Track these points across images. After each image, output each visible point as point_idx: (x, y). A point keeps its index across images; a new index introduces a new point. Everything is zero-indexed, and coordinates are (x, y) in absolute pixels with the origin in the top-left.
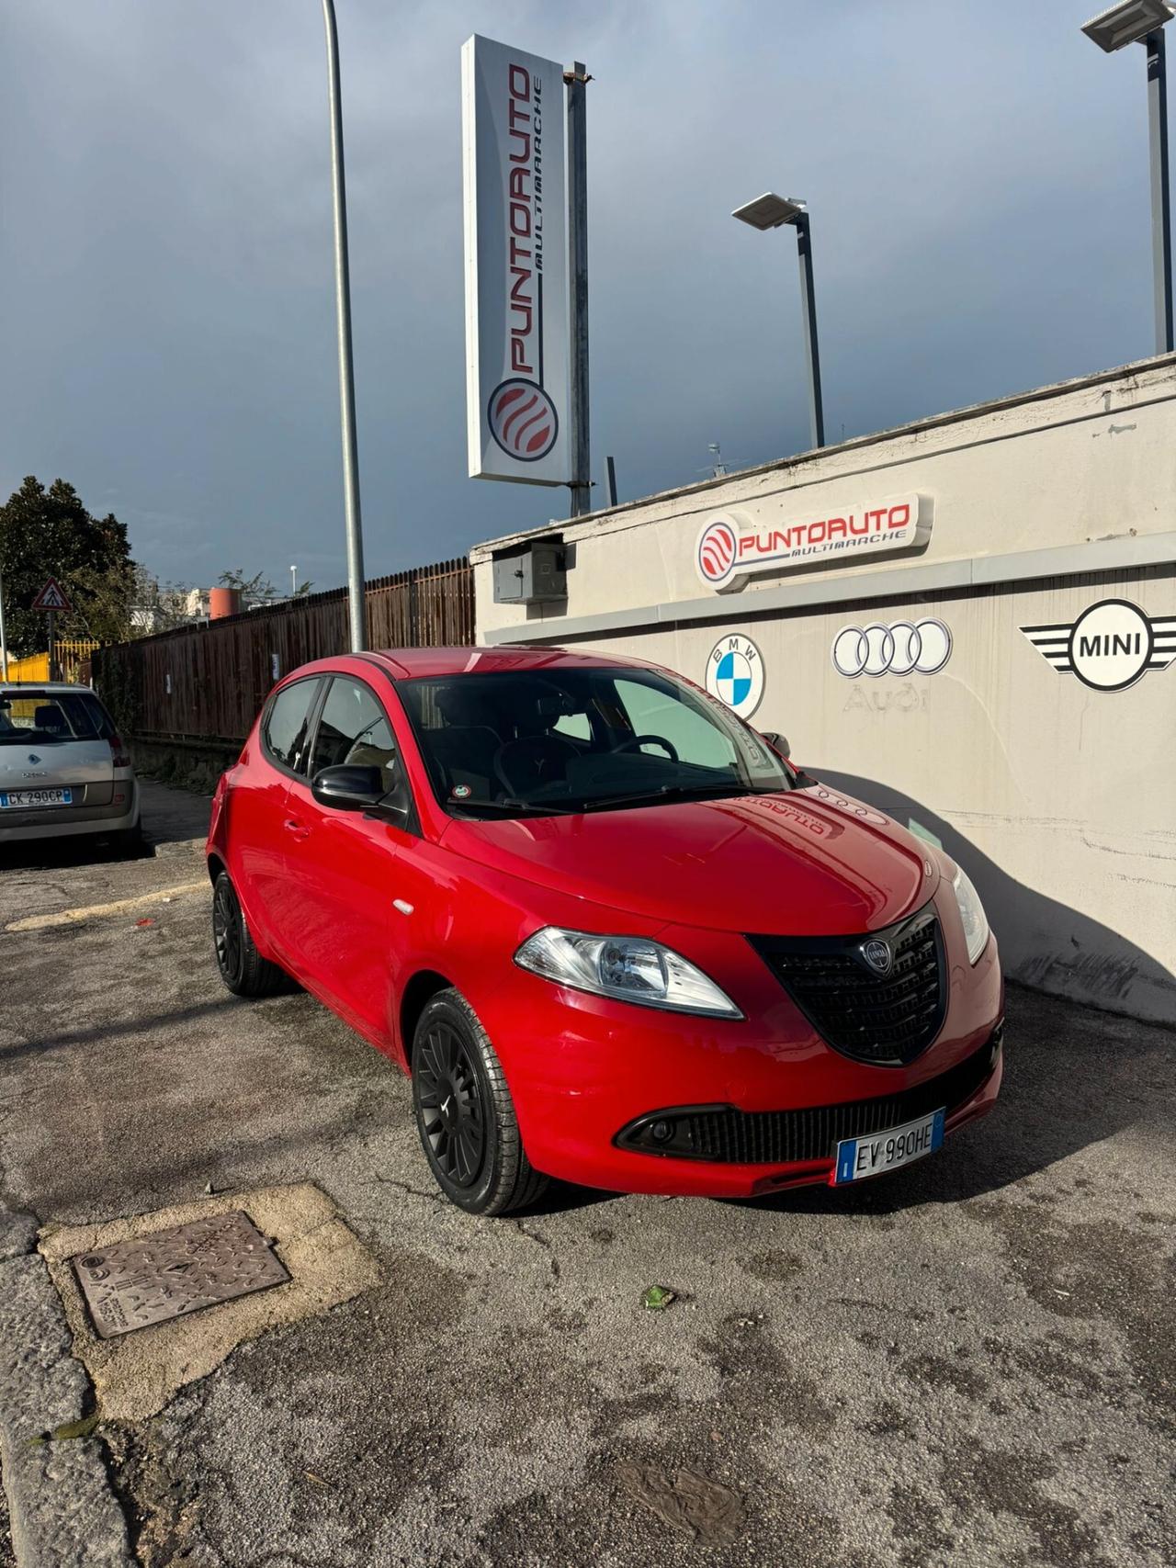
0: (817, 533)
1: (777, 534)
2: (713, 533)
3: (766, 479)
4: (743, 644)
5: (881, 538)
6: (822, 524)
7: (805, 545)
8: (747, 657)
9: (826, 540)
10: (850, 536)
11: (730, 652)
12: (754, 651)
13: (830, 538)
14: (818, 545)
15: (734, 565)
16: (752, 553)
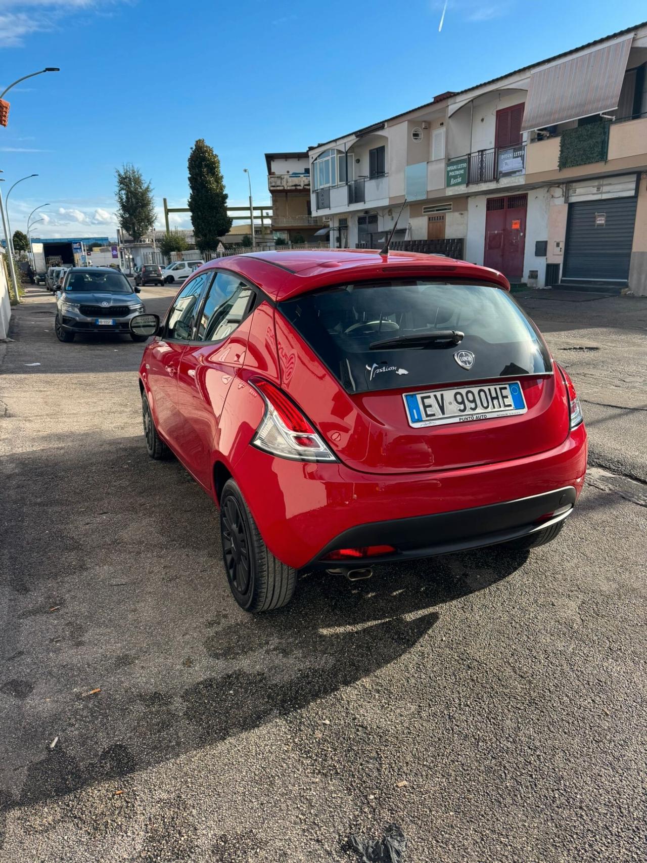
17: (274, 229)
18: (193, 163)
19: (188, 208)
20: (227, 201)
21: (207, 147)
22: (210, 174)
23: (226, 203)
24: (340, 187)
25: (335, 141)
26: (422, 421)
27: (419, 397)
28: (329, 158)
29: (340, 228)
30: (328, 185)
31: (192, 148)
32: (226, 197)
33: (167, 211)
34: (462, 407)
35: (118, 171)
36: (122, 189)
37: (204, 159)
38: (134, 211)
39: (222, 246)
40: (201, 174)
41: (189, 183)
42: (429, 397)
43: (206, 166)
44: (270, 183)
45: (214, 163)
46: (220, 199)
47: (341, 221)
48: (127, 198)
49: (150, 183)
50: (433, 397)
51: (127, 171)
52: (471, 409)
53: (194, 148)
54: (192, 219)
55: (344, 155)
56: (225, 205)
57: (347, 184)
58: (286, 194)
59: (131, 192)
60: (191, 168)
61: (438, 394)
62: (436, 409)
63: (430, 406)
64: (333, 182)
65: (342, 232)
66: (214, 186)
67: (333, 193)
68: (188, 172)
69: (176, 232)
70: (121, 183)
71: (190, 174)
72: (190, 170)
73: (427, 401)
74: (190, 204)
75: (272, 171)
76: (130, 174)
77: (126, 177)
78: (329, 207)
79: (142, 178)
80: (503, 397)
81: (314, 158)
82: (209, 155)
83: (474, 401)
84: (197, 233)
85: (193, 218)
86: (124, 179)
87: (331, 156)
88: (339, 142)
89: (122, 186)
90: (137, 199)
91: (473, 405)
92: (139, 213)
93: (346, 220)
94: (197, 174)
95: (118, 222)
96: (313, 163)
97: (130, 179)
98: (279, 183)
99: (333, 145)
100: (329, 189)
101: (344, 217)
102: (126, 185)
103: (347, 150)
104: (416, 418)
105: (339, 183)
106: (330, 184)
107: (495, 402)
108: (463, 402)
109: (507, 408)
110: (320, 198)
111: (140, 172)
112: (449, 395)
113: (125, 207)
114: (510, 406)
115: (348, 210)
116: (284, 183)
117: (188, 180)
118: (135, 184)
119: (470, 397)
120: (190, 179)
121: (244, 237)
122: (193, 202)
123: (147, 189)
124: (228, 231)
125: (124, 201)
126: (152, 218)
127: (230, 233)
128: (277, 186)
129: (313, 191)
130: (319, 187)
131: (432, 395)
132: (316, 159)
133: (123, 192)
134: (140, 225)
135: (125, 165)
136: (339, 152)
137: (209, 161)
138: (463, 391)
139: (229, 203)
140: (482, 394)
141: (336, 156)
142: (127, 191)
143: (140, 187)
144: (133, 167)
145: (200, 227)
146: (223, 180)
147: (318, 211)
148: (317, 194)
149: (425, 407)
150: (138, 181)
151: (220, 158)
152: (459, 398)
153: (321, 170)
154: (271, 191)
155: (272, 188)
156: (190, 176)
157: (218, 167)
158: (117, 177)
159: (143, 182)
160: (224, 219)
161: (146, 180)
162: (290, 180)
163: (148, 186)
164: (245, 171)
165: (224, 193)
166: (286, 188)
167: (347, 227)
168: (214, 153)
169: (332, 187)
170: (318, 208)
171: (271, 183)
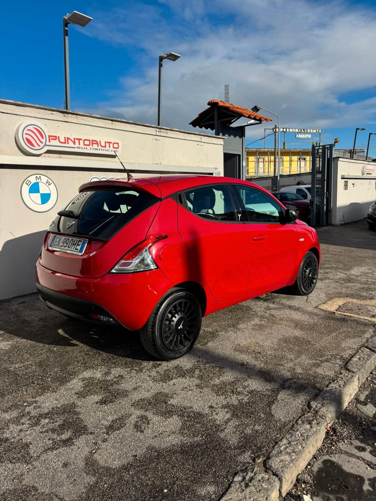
0: (87, 143)
1: (68, 138)
2: (31, 128)
3: (53, 114)
4: (44, 179)
5: (111, 151)
6: (89, 140)
7: (82, 145)
8: (47, 184)
9: (91, 146)
10: (100, 147)
11: (36, 181)
12: (51, 182)
13: (92, 146)
14: (88, 147)
15: (45, 145)
16: (56, 142)
26: (52, 247)
80: (78, 245)
107: (74, 246)
114: (78, 250)
119: (68, 241)
140: (72, 241)
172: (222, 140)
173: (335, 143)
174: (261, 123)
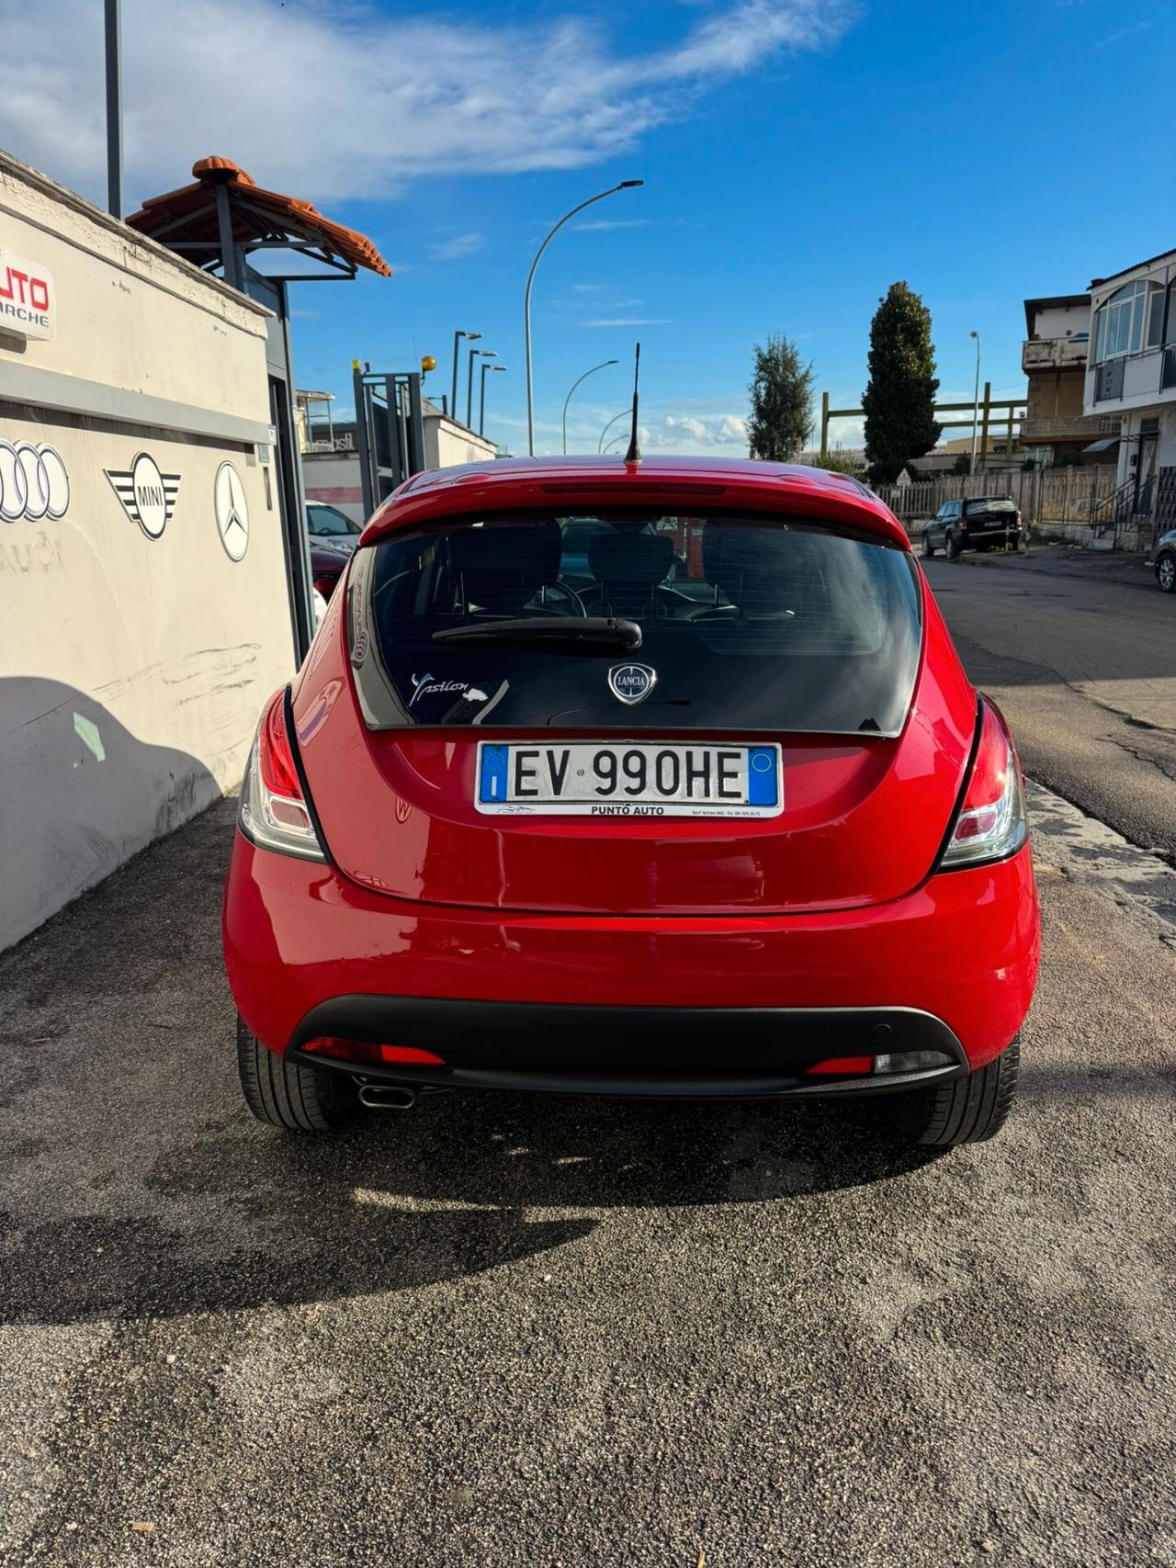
5: (27, 316)
17: (1025, 442)
18: (880, 326)
19: (861, 407)
20: (937, 392)
21: (909, 295)
22: (909, 345)
23: (934, 396)
24: (1149, 355)
25: (1147, 264)
26: (505, 802)
27: (513, 751)
28: (1131, 299)
29: (1142, 436)
30: (1123, 353)
31: (881, 300)
32: (936, 384)
33: (828, 415)
34: (606, 783)
35: (758, 349)
36: (761, 379)
37: (902, 317)
38: (777, 418)
39: (907, 476)
40: (892, 345)
41: (868, 362)
42: (536, 754)
43: (903, 330)
44: (1025, 355)
45: (920, 324)
46: (923, 389)
47: (1144, 423)
48: (767, 394)
49: (811, 366)
50: (543, 757)
51: (774, 347)
52: (629, 790)
53: (886, 298)
54: (866, 428)
55: (1163, 291)
56: (933, 400)
57: (1162, 349)
58: (1059, 376)
59: (776, 384)
60: (875, 336)
61: (558, 752)
62: (543, 782)
63: (532, 773)
64: (1135, 346)
65: (1147, 444)
66: (914, 366)
67: (1131, 370)
68: (870, 343)
69: (838, 453)
70: (761, 368)
71: (872, 346)
72: (873, 340)
73: (528, 763)
74: (866, 402)
75: (1036, 332)
76: (778, 353)
77: (771, 358)
78: (1121, 397)
79: (799, 358)
80: (723, 775)
81: (1101, 303)
82: (912, 310)
83: (641, 774)
84: (869, 453)
85: (868, 426)
86: (767, 361)
87: (1135, 296)
88: (1154, 267)
89: (762, 373)
90: (786, 396)
91: (635, 783)
92: (785, 420)
93: (1156, 421)
94: (884, 347)
95: (746, 437)
96: (1097, 311)
97: (777, 361)
98: (1044, 355)
99: (1144, 271)
100: (1125, 359)
101: (1153, 415)
102: (769, 373)
103: (1169, 281)
104: (494, 793)
105: (1147, 348)
106: (1128, 352)
107: (698, 783)
108: (612, 774)
109: (726, 800)
110: (1105, 378)
111: (795, 348)
112: (582, 754)
113: (761, 412)
114: (738, 795)
115: (1158, 402)
116: (1056, 355)
117: (867, 358)
118: (784, 369)
119: (634, 764)
120: (871, 356)
121: (959, 459)
122: (872, 398)
123: (805, 378)
124: (931, 447)
125: (762, 399)
126: (806, 429)
127: (935, 452)
128: (1042, 361)
129: (1091, 367)
130: (1104, 357)
131: (543, 750)
132: (1105, 303)
133: (762, 384)
134: (783, 442)
135: (772, 337)
136: (1155, 285)
137: (910, 320)
138: (620, 751)
139: (940, 397)
140: (668, 761)
141: (1147, 295)
142: (770, 382)
143: (794, 375)
144: (785, 339)
145: (878, 442)
146: (934, 354)
147: (1098, 404)
148: (1100, 372)
149: (520, 773)
150: (790, 364)
151: (932, 314)
152: (605, 764)
153: (1112, 325)
154: (1027, 371)
155: (1029, 366)
156: (871, 349)
157: (926, 332)
158: (756, 358)
159: (800, 365)
160: (925, 427)
161: (803, 363)
162: (1069, 347)
163: (807, 372)
164: (974, 335)
165: (932, 378)
166: (1058, 364)
167: (1157, 434)
168: (922, 307)
169: (1132, 356)
170: (1098, 398)
171: (1028, 355)
172: (263, 318)
173: (425, 370)
174: (352, 277)
